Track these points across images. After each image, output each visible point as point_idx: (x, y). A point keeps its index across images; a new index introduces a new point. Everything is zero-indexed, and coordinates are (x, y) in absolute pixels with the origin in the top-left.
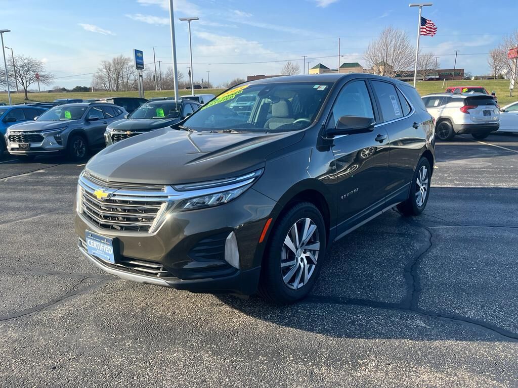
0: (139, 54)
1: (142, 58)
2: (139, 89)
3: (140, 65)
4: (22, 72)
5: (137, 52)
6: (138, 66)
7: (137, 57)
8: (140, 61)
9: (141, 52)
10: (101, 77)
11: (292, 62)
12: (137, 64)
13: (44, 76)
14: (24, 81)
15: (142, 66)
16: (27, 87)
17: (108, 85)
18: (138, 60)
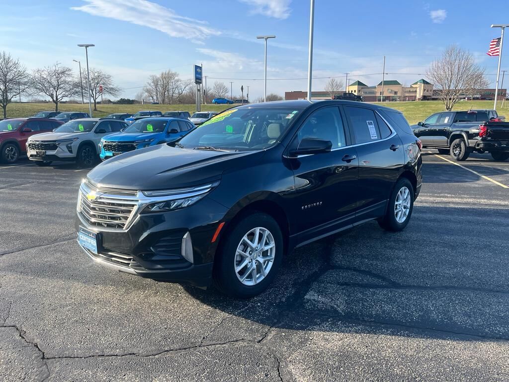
0: (198, 70)
1: (200, 74)
2: (197, 103)
3: (198, 80)
4: (93, 85)
5: (197, 67)
6: (197, 80)
7: (196, 72)
8: (199, 76)
9: (200, 68)
10: (148, 91)
11: (336, 79)
12: (197, 78)
13: (112, 89)
14: (94, 93)
15: (200, 81)
16: (96, 98)
17: (155, 98)
18: (197, 75)
